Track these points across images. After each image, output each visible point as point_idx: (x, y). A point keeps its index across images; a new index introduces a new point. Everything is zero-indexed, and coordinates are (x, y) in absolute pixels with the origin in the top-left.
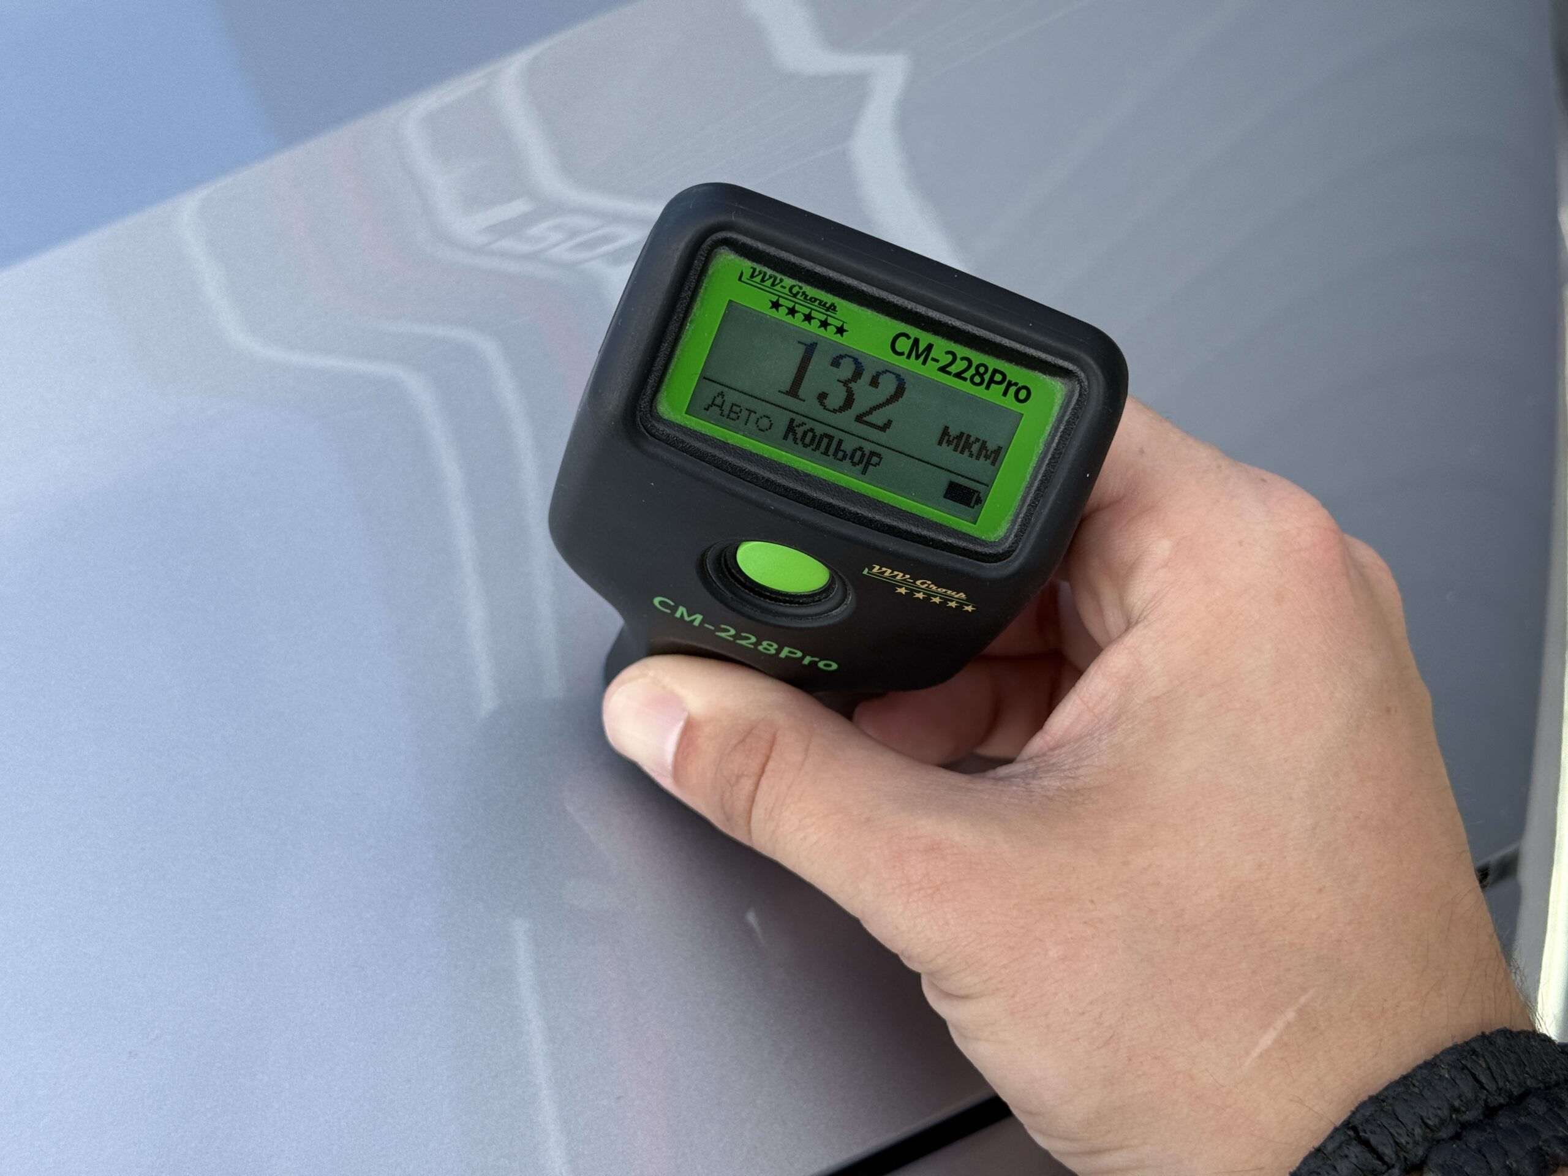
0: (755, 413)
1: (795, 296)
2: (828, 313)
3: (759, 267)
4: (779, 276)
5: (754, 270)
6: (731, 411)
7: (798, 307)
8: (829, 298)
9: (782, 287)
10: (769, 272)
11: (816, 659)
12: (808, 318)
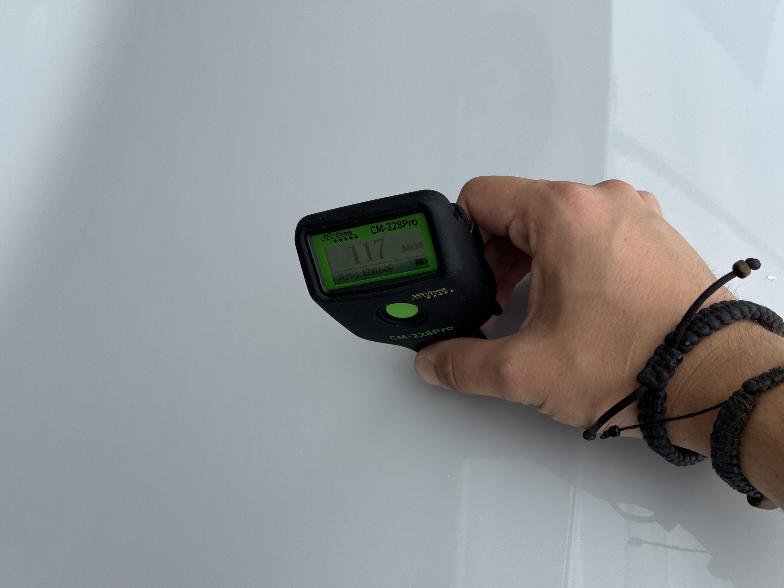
0: (352, 274)
1: (339, 235)
2: (350, 234)
3: (325, 234)
4: (331, 233)
5: (324, 235)
6: (346, 277)
7: (341, 238)
8: (347, 230)
9: (334, 235)
10: (328, 234)
11: (444, 329)
12: (346, 239)
